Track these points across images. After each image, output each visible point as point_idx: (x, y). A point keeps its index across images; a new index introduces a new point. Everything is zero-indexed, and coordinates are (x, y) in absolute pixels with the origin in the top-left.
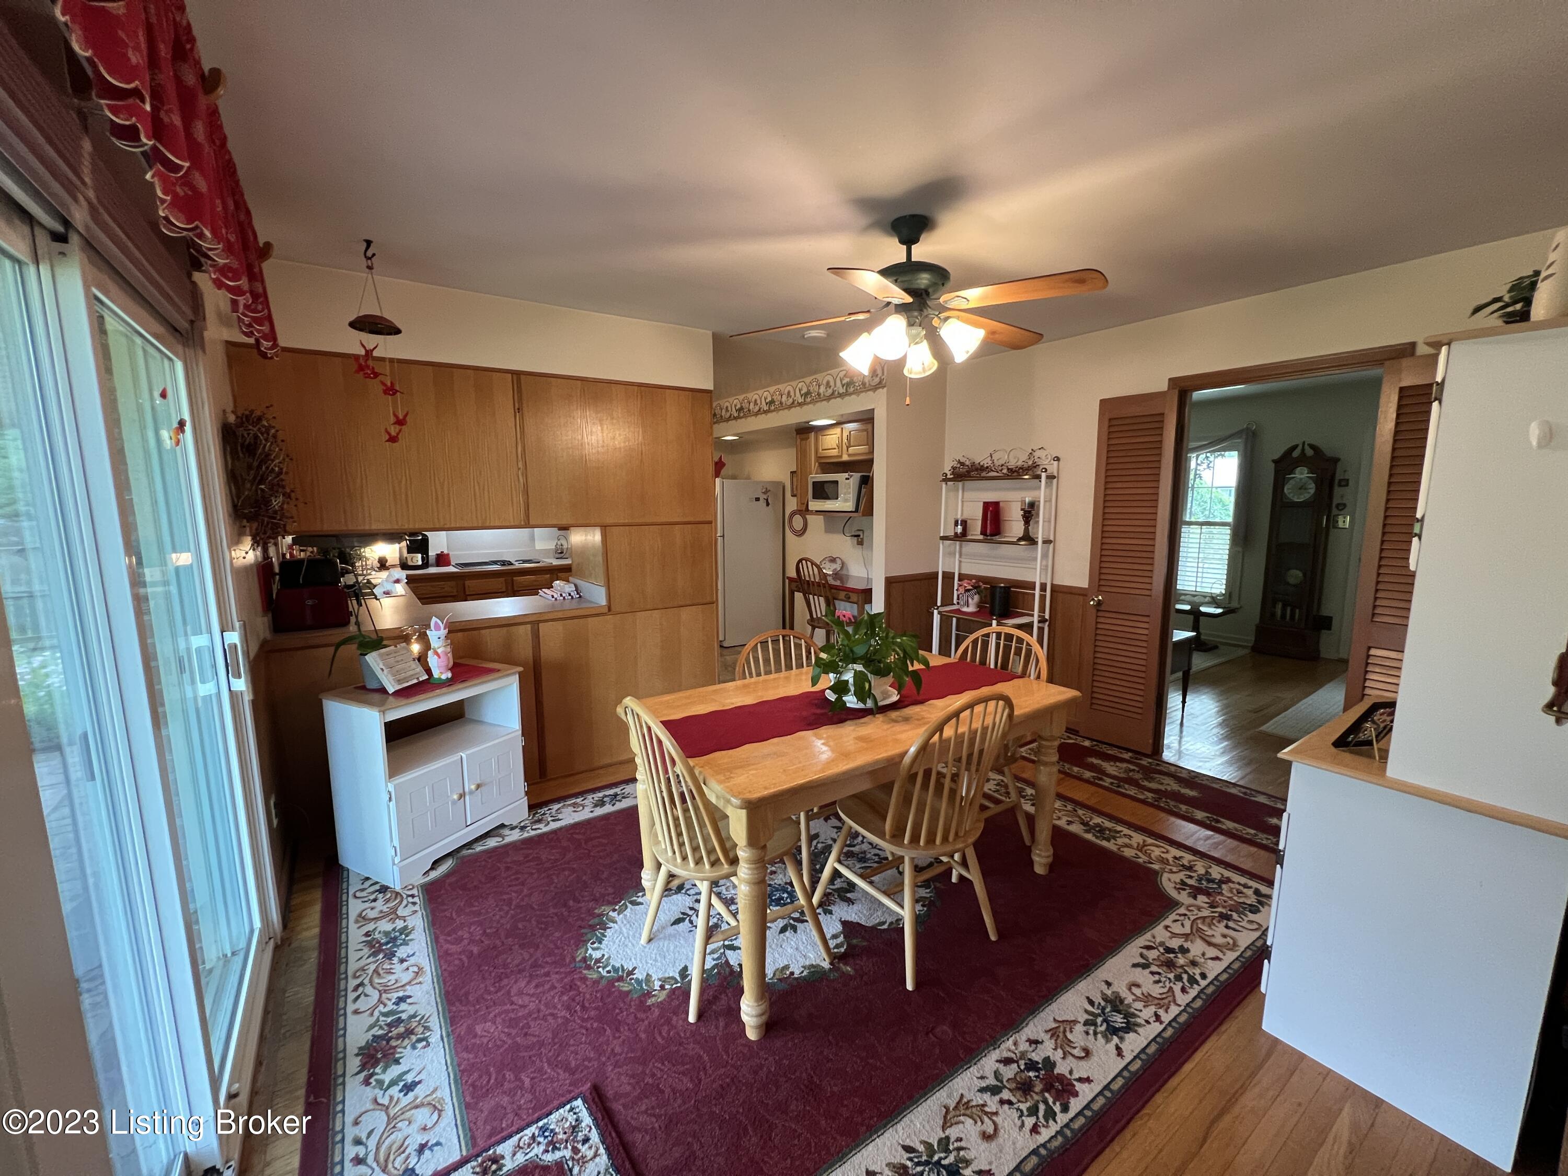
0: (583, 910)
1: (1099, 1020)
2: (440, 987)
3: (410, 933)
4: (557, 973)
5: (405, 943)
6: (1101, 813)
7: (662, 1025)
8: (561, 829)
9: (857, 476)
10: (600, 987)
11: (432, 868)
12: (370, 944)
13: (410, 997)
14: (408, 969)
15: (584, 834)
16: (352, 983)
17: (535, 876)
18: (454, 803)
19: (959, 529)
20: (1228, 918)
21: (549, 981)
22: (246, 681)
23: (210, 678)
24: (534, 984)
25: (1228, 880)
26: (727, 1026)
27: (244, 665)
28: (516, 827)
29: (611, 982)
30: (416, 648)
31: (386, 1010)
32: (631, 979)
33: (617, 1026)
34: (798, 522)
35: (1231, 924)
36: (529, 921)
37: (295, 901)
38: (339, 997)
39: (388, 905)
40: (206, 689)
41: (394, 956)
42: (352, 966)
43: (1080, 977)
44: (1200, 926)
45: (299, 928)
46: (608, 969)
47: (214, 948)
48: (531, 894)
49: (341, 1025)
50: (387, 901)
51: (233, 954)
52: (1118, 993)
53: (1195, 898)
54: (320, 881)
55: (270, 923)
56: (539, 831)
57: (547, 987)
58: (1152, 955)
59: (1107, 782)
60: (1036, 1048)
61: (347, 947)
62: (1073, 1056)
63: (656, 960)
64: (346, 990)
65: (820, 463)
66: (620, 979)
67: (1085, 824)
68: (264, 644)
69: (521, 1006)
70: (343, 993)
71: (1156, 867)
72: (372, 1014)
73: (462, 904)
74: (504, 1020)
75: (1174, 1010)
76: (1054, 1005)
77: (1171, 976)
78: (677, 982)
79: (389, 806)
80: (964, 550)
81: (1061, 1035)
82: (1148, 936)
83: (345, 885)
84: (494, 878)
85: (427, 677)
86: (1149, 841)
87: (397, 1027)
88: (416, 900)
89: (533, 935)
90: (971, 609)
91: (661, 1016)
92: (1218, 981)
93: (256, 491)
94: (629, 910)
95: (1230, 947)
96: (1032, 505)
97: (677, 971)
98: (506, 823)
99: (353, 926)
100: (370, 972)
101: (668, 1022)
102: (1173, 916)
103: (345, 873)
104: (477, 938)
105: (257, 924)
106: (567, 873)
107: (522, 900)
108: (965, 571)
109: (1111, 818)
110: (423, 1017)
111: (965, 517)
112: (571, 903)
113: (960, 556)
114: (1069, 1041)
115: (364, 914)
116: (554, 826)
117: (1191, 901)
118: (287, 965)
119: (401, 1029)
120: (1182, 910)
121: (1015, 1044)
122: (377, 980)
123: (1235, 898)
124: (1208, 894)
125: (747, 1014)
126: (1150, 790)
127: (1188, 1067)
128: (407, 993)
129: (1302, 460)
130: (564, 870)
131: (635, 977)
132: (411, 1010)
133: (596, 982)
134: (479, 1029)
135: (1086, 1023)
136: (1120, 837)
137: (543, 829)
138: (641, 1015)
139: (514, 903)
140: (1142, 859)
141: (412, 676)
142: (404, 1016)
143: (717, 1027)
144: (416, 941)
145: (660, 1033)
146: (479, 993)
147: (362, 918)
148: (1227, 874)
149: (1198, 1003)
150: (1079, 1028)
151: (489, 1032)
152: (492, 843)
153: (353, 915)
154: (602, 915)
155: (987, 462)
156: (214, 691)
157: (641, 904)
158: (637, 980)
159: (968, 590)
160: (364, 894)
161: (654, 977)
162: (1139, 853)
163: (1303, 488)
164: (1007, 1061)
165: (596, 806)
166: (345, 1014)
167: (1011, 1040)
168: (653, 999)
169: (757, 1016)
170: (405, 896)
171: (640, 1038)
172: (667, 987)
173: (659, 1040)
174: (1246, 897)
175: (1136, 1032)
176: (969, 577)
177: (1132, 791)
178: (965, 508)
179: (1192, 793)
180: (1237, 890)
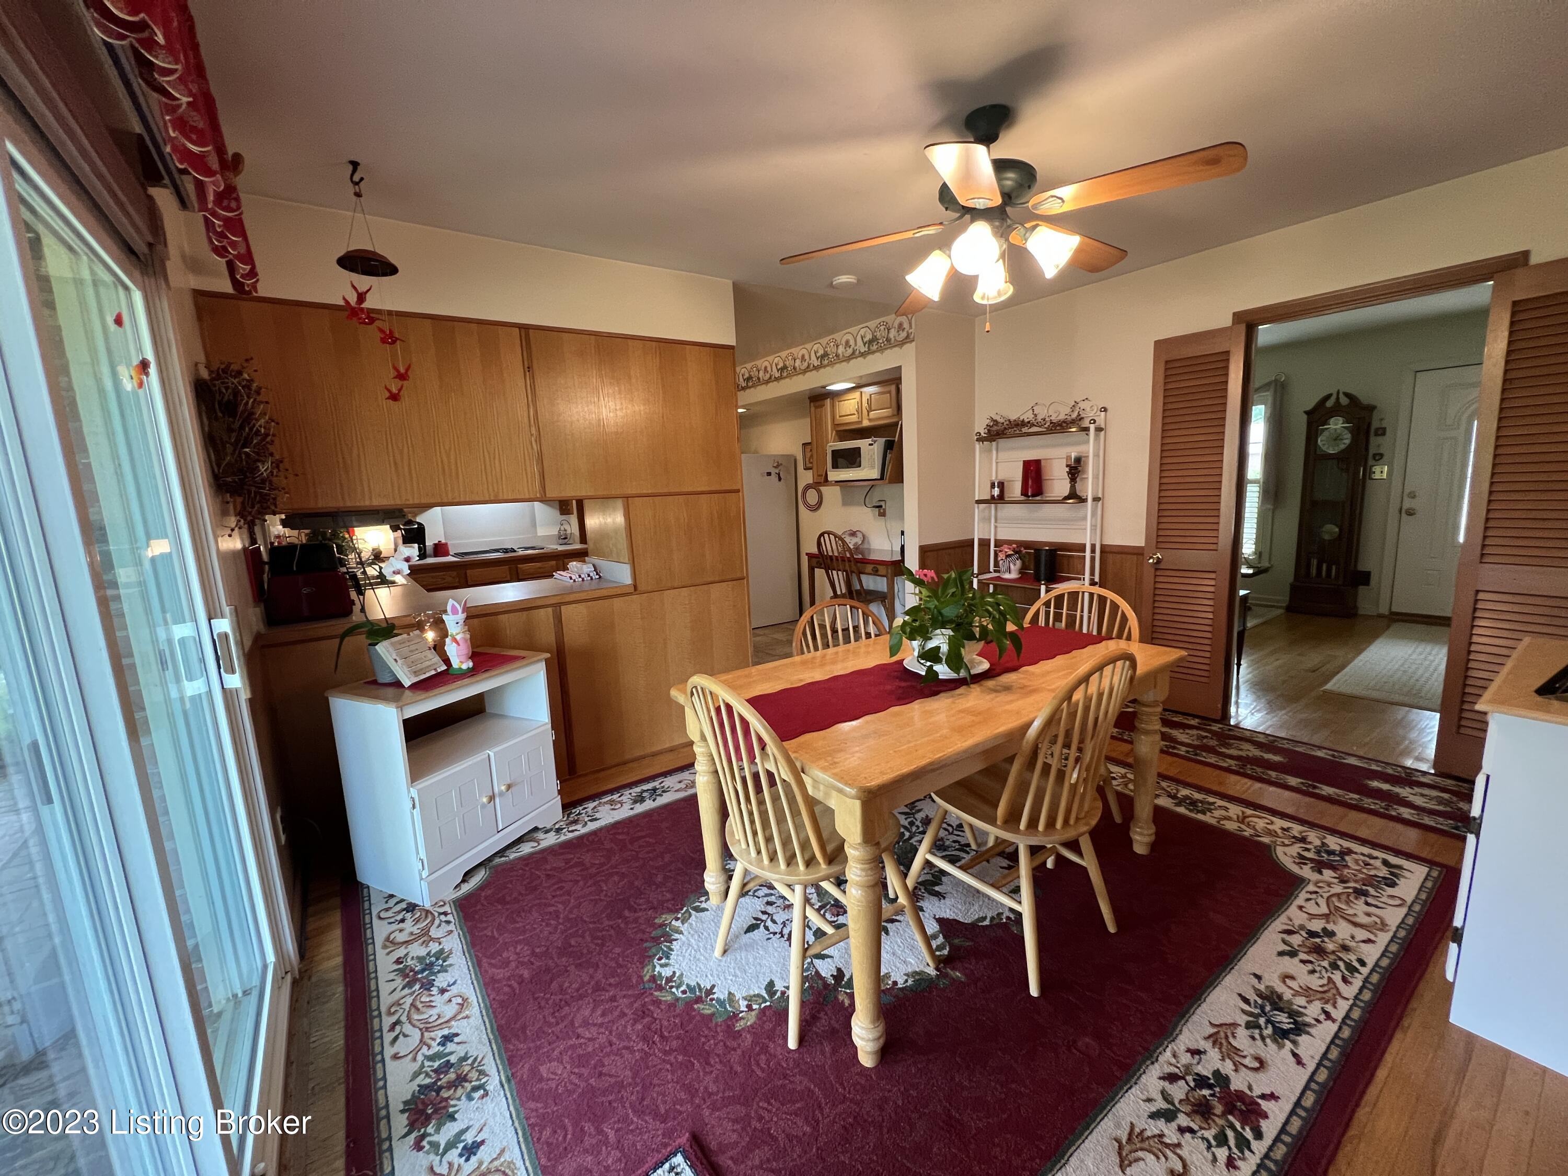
0: (641, 921)
1: (1262, 1021)
2: (490, 1022)
3: (448, 957)
4: (624, 996)
5: (444, 970)
6: (1187, 785)
7: (758, 1054)
8: (600, 829)
9: (881, 441)
10: (678, 1011)
11: (463, 881)
12: (403, 973)
13: (457, 1035)
14: (450, 1001)
15: (628, 834)
16: (387, 1021)
17: (581, 883)
18: (483, 806)
19: (996, 492)
20: (1365, 894)
21: (617, 1007)
22: (242, 677)
23: (199, 674)
24: (599, 1012)
25: (1350, 852)
26: (834, 1051)
27: (238, 658)
28: (551, 830)
29: (689, 1004)
30: (430, 636)
31: (431, 1052)
32: (712, 1000)
33: (705, 1057)
34: (812, 496)
35: (1370, 900)
36: (583, 937)
37: (312, 926)
38: (374, 1039)
39: (419, 926)
40: (194, 688)
41: (433, 985)
42: (386, 1000)
43: (1224, 971)
44: (1337, 904)
45: (316, 959)
46: (682, 989)
47: (221, 988)
48: (580, 903)
49: (380, 1075)
50: (417, 921)
51: (246, 993)
52: (1272, 987)
53: (1320, 873)
54: (337, 901)
55: (286, 957)
56: (577, 833)
57: (616, 1013)
58: (1296, 940)
59: (1182, 750)
60: (1200, 1059)
61: (376, 978)
62: (1246, 1067)
63: (736, 976)
64: (381, 1030)
65: (837, 431)
66: (699, 1000)
67: (1174, 797)
68: (258, 638)
69: (590, 1040)
70: (378, 1034)
71: (1266, 840)
72: (414, 1059)
73: (503, 920)
74: (571, 1058)
75: (1343, 1006)
76: (1204, 1005)
77: (1325, 964)
78: (765, 1001)
79: (412, 814)
80: (999, 514)
81: (1224, 1041)
82: (1283, 918)
83: (366, 905)
84: (535, 888)
85: (444, 668)
86: (1249, 812)
87: (446, 1073)
88: (450, 918)
89: (590, 952)
90: (1014, 575)
91: (755, 1043)
92: (1380, 967)
93: (240, 453)
94: (693, 917)
95: (1379, 926)
96: (1078, 460)
97: (763, 987)
98: (540, 827)
99: (380, 954)
100: (407, 1006)
101: (765, 1049)
102: (1303, 895)
103: (365, 890)
104: (526, 960)
105: (271, 958)
106: (616, 878)
107: (571, 912)
108: (1001, 537)
109: (1200, 789)
110: (476, 1059)
111: (1001, 477)
112: (627, 913)
113: (996, 522)
114: (1235, 1048)
115: (392, 937)
116: (592, 826)
117: (1315, 876)
118: (308, 1003)
119: (452, 1076)
120: (1311, 888)
121: (1175, 1056)
122: (416, 1017)
123: (1365, 871)
124: (1333, 868)
125: (862, 1039)
126: (1231, 757)
127: (1381, 1074)
128: (453, 1031)
129: (1337, 410)
130: (611, 875)
131: (715, 996)
132: (460, 1051)
133: (672, 1005)
134: (543, 1070)
135: (1249, 1026)
136: (1216, 809)
137: (581, 830)
138: (731, 1043)
139: (562, 916)
140: (1248, 832)
141: (428, 668)
142: (453, 1059)
143: (823, 1053)
144: (456, 967)
145: (758, 1065)
146: (537, 1026)
147: (390, 942)
148: (1346, 844)
149: (1367, 996)
150: (1242, 1032)
151: (555, 1074)
152: (527, 849)
153: (379, 940)
154: (662, 925)
155: (1028, 417)
156: (204, 690)
157: (706, 910)
158: (718, 1000)
159: (1008, 556)
160: (389, 914)
161: (738, 996)
162: (1243, 827)
163: (1337, 438)
164: (1172, 1078)
165: (635, 802)
166: (383, 1061)
167: (1169, 1051)
168: (742, 1023)
169: (874, 1040)
170: (436, 914)
171: (736, 1073)
172: (755, 1007)
173: (759, 1073)
174: (1376, 868)
175: (1308, 1033)
176: (1009, 542)
177: (1212, 759)
178: (999, 469)
179: (1277, 758)
180: (1363, 861)
